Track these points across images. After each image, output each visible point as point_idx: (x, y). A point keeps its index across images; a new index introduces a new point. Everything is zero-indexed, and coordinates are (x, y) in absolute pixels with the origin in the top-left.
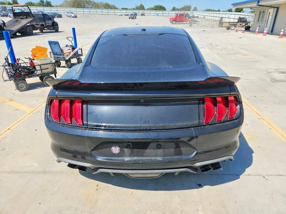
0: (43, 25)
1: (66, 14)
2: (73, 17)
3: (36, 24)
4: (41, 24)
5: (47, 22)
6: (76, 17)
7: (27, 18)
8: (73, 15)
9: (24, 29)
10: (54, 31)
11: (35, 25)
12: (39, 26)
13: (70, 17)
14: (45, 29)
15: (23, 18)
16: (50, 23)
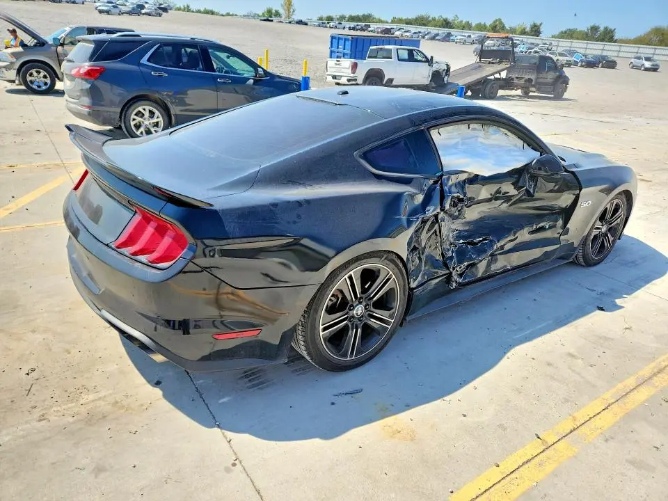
0: (530, 80)
1: (632, 60)
2: (646, 69)
3: (517, 78)
4: (527, 77)
5: (544, 75)
6: (654, 69)
7: (500, 62)
8: (648, 64)
9: (480, 84)
10: (553, 96)
11: (515, 79)
12: (522, 82)
13: (638, 68)
14: (533, 89)
15: (493, 63)
16: (550, 76)
